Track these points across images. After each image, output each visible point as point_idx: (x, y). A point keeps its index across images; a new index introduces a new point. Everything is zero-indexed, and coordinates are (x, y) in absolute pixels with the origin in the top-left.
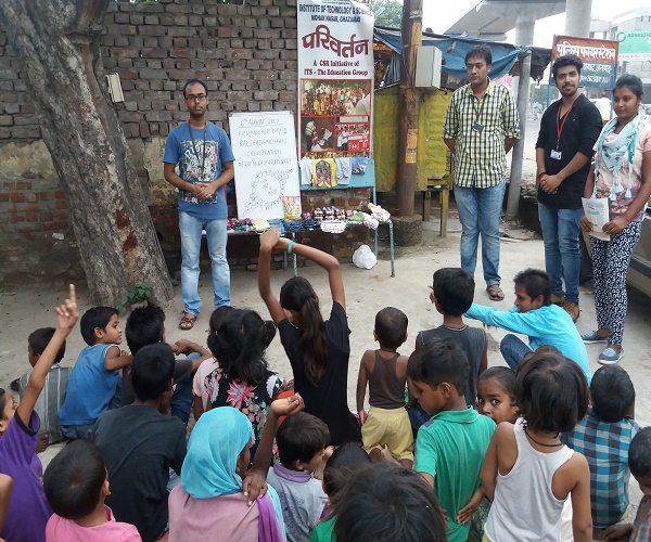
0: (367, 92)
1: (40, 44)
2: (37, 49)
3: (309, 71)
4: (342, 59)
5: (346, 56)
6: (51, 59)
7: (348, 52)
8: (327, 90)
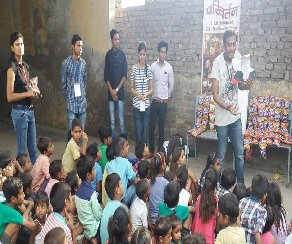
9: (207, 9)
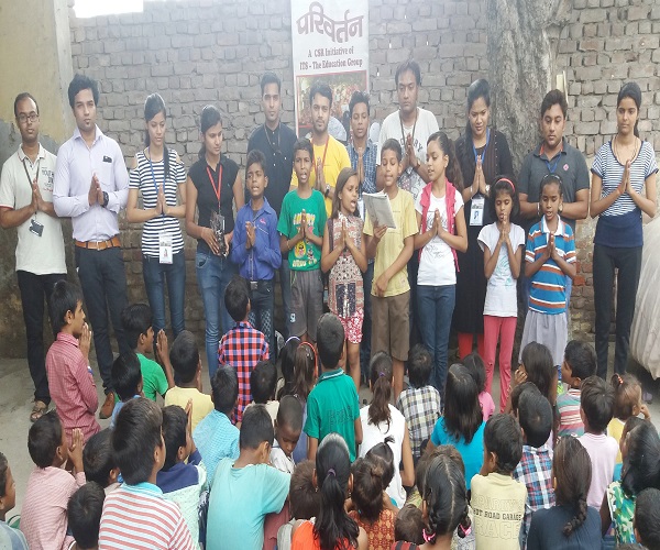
0: (363, 88)
3: (304, 65)
4: (338, 46)
5: (340, 41)
7: (342, 35)
9: (298, 22)
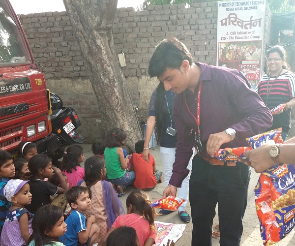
0: (259, 47)
1: (86, 34)
2: (84, 37)
3: (224, 38)
5: (247, 28)
6: (90, 41)
8: (235, 47)
9: (221, 21)
